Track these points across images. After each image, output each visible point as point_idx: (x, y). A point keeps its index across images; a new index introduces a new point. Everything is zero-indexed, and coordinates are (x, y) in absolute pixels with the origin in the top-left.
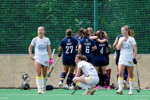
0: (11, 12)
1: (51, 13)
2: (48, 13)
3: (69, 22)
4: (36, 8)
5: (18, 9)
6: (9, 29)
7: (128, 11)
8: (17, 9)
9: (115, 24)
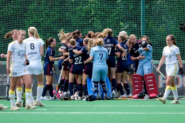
0: (49, 15)
1: (93, 17)
2: (90, 17)
3: (113, 26)
4: (77, 11)
5: (58, 11)
6: (48, 33)
7: (178, 13)
8: (56, 11)
9: (164, 28)
